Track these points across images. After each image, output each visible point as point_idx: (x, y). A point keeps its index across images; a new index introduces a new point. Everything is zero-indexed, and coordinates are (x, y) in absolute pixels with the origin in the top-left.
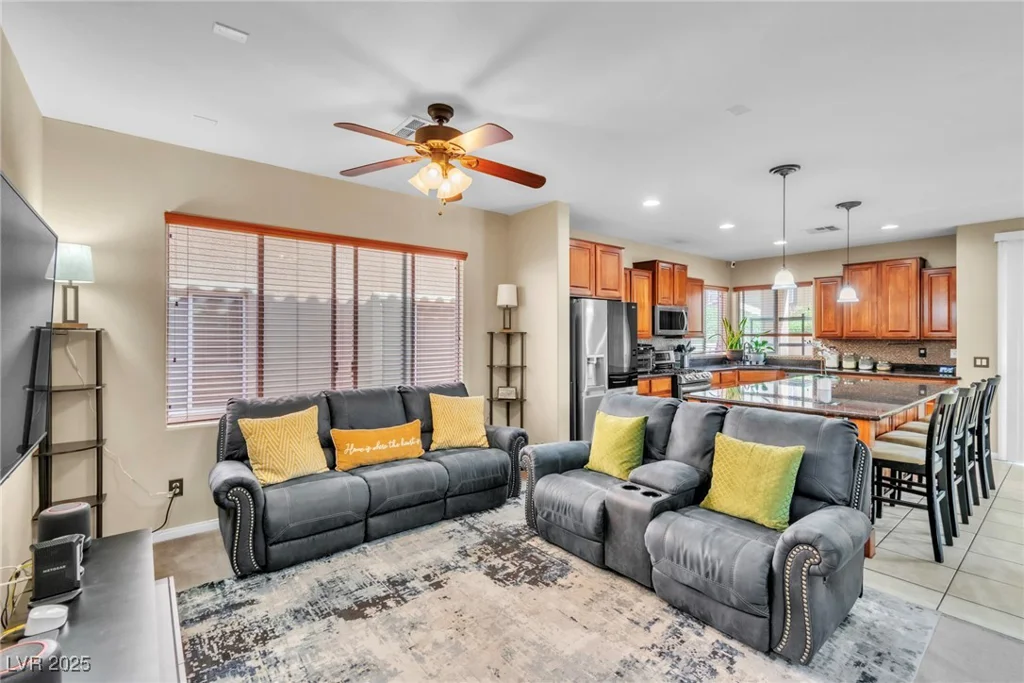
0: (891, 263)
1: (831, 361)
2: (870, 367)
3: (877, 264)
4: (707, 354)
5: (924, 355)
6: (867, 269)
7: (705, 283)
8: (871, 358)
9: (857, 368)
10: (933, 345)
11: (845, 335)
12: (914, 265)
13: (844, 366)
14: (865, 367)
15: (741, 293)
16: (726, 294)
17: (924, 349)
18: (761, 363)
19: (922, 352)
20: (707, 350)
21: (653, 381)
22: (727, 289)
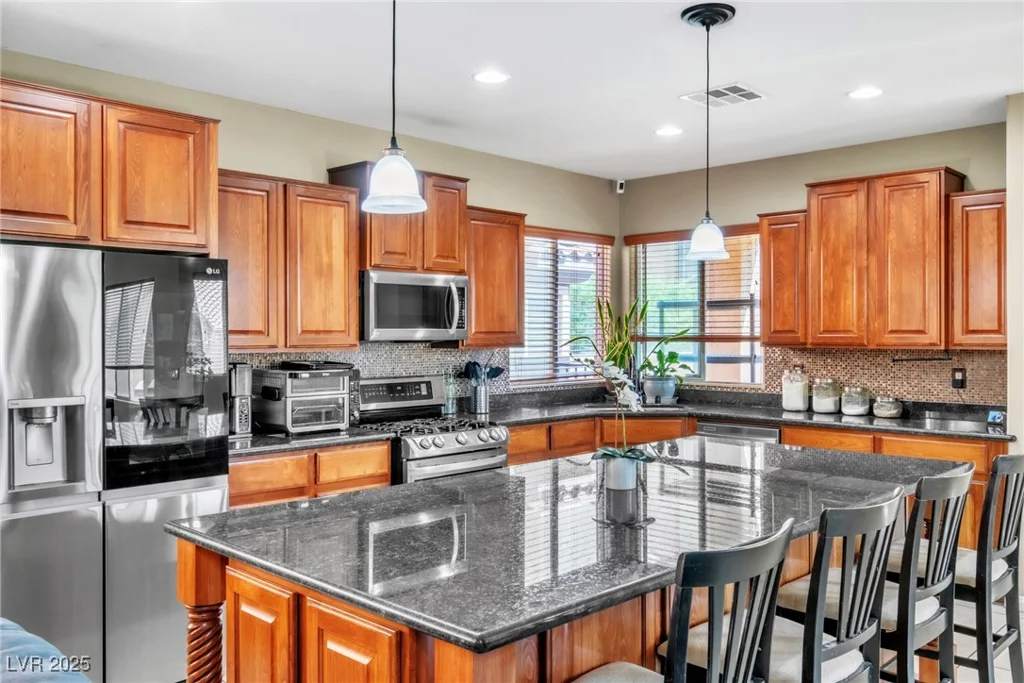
0: (894, 181)
1: (792, 395)
2: (862, 409)
3: (868, 181)
4: (561, 382)
5: (960, 384)
6: (850, 193)
7: (528, 221)
8: (864, 390)
9: (839, 413)
10: (978, 361)
11: (810, 341)
12: (933, 186)
13: (815, 407)
14: (853, 410)
15: (640, 247)
16: (608, 250)
17: (963, 370)
18: (668, 399)
19: (959, 376)
20: (562, 372)
21: (323, 456)
22: (609, 240)
